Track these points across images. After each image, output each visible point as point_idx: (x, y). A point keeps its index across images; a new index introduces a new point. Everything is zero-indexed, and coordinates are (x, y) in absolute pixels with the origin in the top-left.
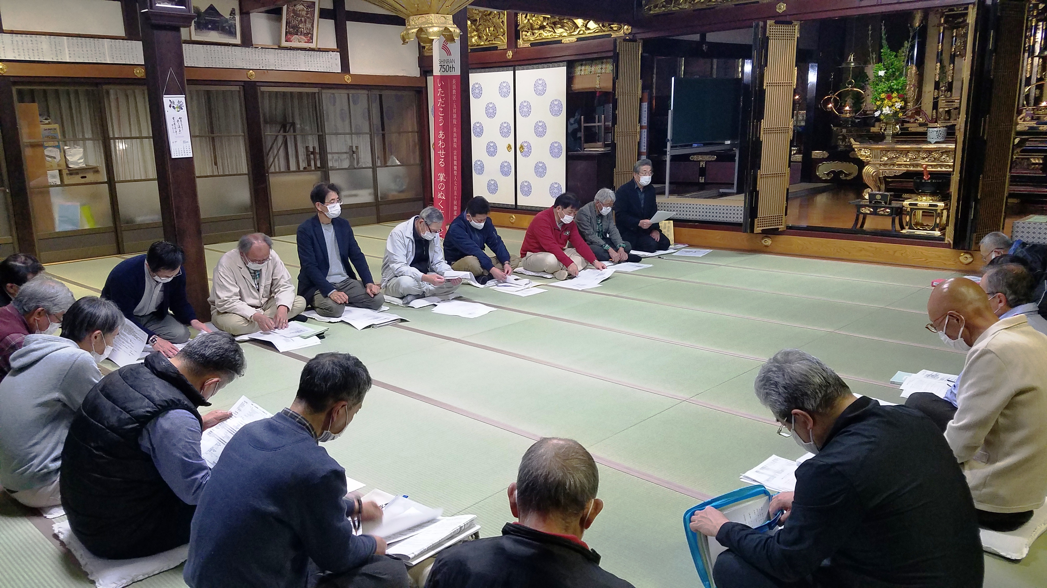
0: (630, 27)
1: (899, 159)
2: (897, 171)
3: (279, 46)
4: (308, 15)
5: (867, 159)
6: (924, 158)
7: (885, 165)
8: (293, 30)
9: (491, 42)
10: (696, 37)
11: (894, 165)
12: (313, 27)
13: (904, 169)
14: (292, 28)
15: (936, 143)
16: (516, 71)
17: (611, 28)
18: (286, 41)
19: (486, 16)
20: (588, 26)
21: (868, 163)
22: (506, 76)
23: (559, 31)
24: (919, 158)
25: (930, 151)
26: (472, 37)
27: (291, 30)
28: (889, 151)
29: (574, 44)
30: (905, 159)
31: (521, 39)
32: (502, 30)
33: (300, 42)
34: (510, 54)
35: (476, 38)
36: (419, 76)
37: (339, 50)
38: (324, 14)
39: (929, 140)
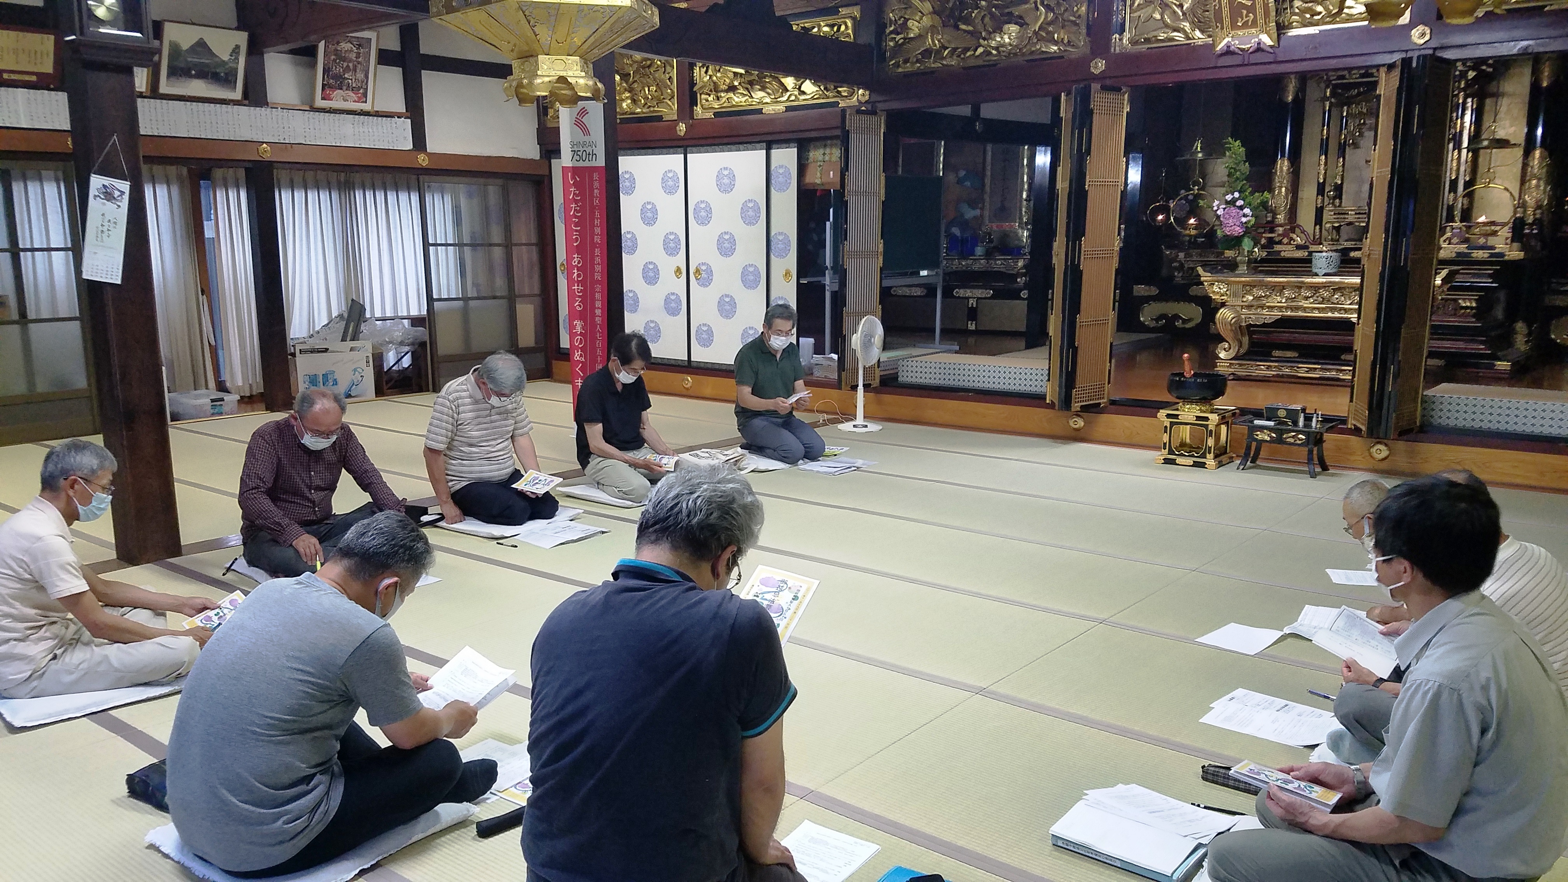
0: (867, 93)
1: (1270, 299)
2: (1268, 317)
3: (311, 107)
4: (360, 60)
5: (1223, 298)
6: (1307, 298)
7: (1249, 307)
8: (335, 82)
9: (652, 109)
10: (965, 110)
11: (1262, 307)
12: (367, 79)
13: (1277, 314)
14: (333, 78)
15: (1326, 275)
16: (689, 155)
17: (839, 92)
18: (323, 99)
19: (644, 68)
20: (802, 89)
21: (1223, 305)
22: (673, 161)
23: (758, 95)
24: (1300, 297)
25: (1316, 288)
26: (623, 100)
27: (331, 81)
28: (1255, 286)
29: (781, 116)
30: (1279, 299)
31: (699, 106)
32: (669, 91)
33: (346, 101)
34: (682, 128)
35: (629, 101)
36: (538, 157)
37: (409, 114)
38: (385, 58)
39: (1315, 270)
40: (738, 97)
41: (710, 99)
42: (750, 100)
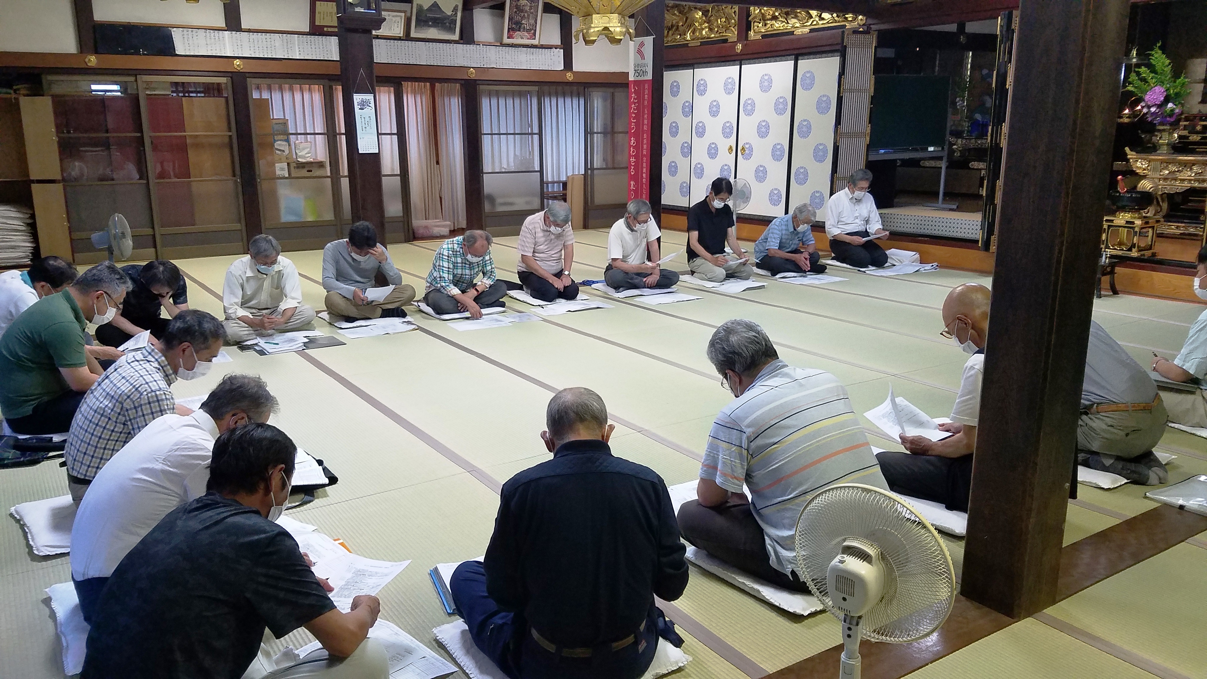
1: (1182, 174)
2: (1180, 187)
3: (501, 44)
4: (532, 11)
5: (1145, 172)
7: (1165, 179)
8: (516, 26)
9: (721, 34)
11: (1175, 180)
12: (536, 23)
13: (1187, 185)
14: (515, 24)
16: (743, 66)
17: (846, 18)
18: (508, 38)
20: (821, 17)
21: (1144, 177)
22: (732, 70)
23: (792, 21)
24: (1204, 172)
26: (703, 29)
27: (514, 26)
28: (1170, 163)
29: (806, 36)
30: (1189, 173)
32: (733, 21)
33: (522, 38)
34: (739, 47)
35: (707, 30)
37: (562, 46)
38: (548, 9)
40: (778, 24)
41: (760, 25)
42: (786, 25)
